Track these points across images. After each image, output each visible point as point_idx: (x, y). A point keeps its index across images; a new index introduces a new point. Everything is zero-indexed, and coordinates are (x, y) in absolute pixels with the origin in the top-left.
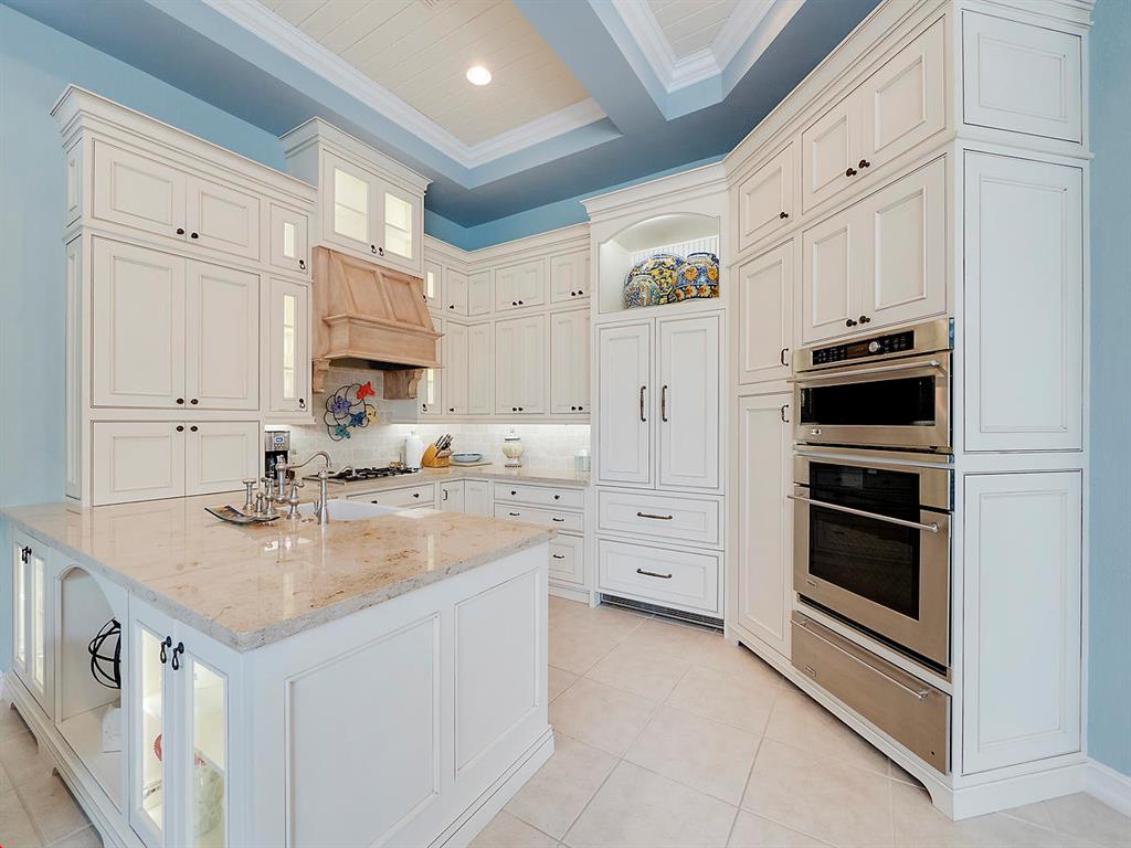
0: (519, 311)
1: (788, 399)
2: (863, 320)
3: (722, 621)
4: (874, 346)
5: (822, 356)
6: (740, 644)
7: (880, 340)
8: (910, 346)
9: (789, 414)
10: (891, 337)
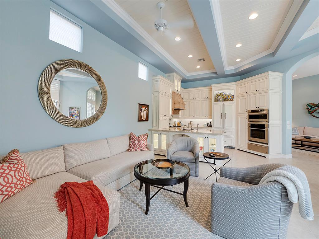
0: (195, 100)
1: (247, 116)
2: (258, 107)
3: (234, 147)
4: (260, 111)
5: (253, 111)
6: (238, 150)
7: (260, 110)
8: (264, 111)
9: (247, 118)
10: (262, 110)
